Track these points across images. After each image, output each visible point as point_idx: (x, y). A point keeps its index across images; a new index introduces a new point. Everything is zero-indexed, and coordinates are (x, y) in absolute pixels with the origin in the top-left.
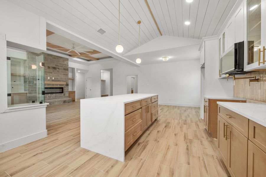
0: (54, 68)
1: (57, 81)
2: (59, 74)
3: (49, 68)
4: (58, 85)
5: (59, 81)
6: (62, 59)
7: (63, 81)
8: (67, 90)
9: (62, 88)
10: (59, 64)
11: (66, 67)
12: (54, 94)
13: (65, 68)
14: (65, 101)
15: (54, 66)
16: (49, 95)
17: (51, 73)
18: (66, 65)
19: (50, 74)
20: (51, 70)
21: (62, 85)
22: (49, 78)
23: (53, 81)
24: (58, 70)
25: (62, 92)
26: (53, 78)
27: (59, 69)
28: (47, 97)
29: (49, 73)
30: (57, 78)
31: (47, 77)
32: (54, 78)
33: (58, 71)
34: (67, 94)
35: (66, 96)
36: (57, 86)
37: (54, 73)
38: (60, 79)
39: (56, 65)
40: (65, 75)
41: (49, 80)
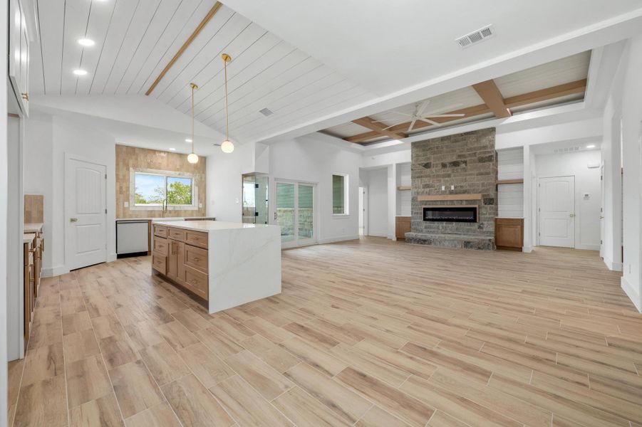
0: (455, 164)
1: (460, 193)
2: (466, 175)
3: (444, 166)
4: (464, 203)
5: (465, 192)
6: (475, 135)
7: (475, 192)
8: (488, 216)
9: (474, 210)
10: (468, 150)
11: (485, 153)
12: (454, 223)
13: (482, 155)
14: (469, 242)
15: (455, 160)
16: (444, 224)
17: (449, 176)
18: (485, 147)
19: (447, 179)
20: (449, 170)
21: (474, 201)
22: (443, 188)
23: (451, 193)
24: (463, 165)
25: (474, 220)
26: (453, 188)
27: (465, 162)
28: (440, 228)
29: (444, 176)
30: (461, 187)
31: (441, 186)
32: (455, 187)
33: (464, 168)
34: (489, 227)
35: (484, 230)
36: (461, 204)
37: (454, 176)
38: (468, 188)
39: (459, 156)
40: (481, 174)
41: (443, 193)
